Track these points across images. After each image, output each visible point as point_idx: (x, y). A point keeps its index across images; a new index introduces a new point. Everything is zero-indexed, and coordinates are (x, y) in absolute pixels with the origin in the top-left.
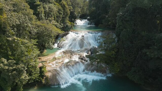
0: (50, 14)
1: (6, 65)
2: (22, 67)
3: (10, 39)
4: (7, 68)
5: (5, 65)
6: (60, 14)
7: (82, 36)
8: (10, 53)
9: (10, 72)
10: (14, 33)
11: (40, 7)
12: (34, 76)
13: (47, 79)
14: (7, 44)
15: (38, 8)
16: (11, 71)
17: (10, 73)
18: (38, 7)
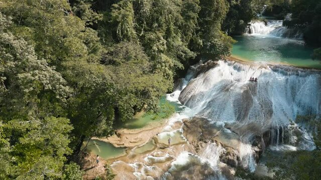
0: (157, 19)
6: (188, 18)
7: (252, 80)
11: (120, 5)
15: (115, 8)
18: (116, 5)
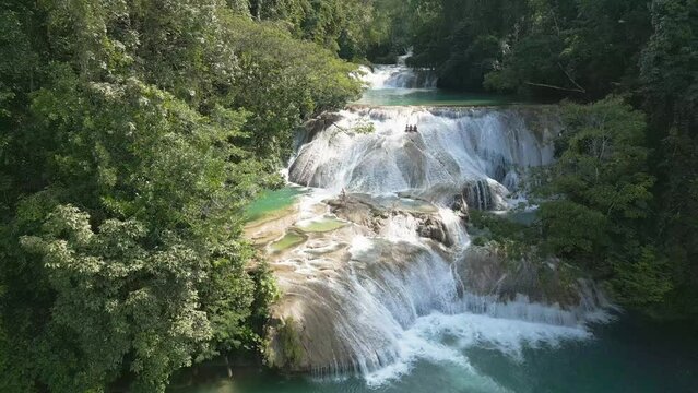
1: (90, 250)
2: (186, 264)
3: (109, 91)
4: (97, 269)
5: (80, 250)
7: (408, 129)
8: (109, 176)
9: (113, 297)
10: (127, 57)
12: (222, 320)
13: (285, 335)
14: (88, 122)
16: (115, 290)
17: (115, 303)
